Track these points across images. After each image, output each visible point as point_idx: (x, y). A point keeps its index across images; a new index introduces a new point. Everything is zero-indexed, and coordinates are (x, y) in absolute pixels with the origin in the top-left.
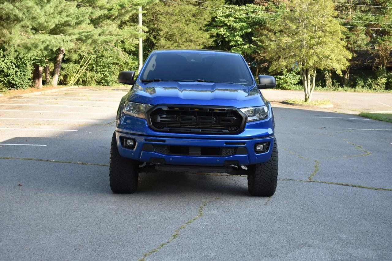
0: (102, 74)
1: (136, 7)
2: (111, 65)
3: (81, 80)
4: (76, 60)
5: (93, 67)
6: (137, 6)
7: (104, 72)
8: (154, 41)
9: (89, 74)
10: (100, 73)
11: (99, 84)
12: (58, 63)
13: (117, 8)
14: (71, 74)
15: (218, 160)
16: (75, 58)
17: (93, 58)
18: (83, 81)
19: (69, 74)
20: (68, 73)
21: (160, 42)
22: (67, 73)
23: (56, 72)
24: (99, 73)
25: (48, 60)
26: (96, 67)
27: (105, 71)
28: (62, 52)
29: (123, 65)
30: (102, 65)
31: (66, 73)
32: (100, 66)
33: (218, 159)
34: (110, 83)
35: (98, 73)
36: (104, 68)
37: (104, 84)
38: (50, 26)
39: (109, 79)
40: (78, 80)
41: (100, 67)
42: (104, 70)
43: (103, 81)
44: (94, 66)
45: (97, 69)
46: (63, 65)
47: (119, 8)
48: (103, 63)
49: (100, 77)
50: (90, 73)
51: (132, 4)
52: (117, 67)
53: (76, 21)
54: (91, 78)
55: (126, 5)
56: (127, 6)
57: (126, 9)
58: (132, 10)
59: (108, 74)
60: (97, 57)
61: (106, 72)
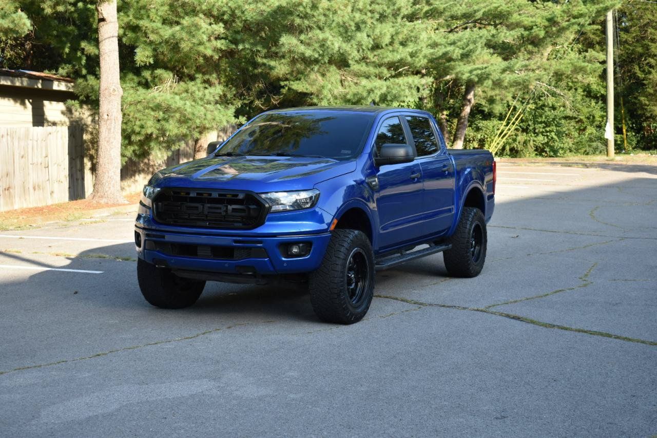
0: (546, 137)
1: (576, 20)
2: (563, 121)
3: (508, 148)
4: (501, 114)
5: (529, 125)
6: (578, 18)
7: (548, 134)
8: (640, 75)
9: (522, 137)
10: (543, 135)
11: (541, 155)
12: (463, 120)
13: (543, 24)
14: (490, 138)
15: (227, 265)
16: (499, 110)
17: (528, 110)
18: (512, 150)
19: (487, 138)
20: (486, 136)
21: (651, 77)
22: (484, 137)
23: (459, 136)
24: (540, 135)
25: (447, 115)
26: (534, 125)
27: (550, 131)
28: (468, 103)
29: (585, 120)
30: (543, 120)
31: (482, 137)
32: (541, 123)
33: (227, 263)
34: (561, 152)
35: (538, 135)
36: (547, 126)
37: (549, 154)
38: (417, 62)
39: (557, 145)
40: (504, 149)
41: (540, 125)
42: (548, 129)
43: (547, 149)
44: (530, 123)
45: (535, 129)
46: (479, 123)
47: (547, 24)
48: (546, 118)
49: (542, 142)
50: (522, 135)
51: (570, 16)
52: (573, 123)
53: (461, 51)
54: (525, 143)
55: (557, 18)
56: (559, 20)
57: (559, 26)
58: (569, 27)
59: (555, 137)
60: (537, 108)
61: (553, 134)
